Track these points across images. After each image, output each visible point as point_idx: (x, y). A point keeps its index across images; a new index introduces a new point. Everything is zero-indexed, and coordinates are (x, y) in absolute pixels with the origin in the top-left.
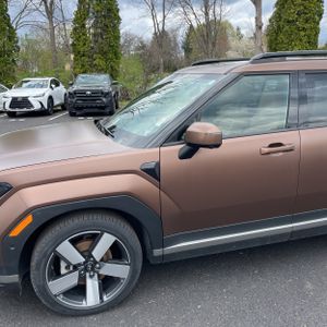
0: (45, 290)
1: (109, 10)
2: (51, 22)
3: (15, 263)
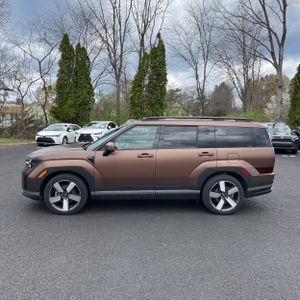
0: (48, 200)
2: (118, 82)
3: (39, 187)
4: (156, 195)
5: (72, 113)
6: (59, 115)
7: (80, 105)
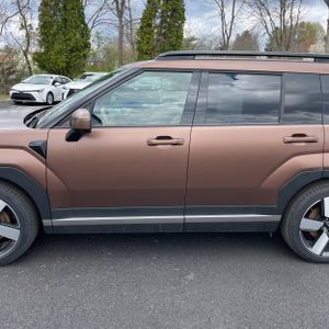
1: (174, 10)
2: (121, 21)
4: (185, 224)
5: (62, 61)
6: (45, 64)
7: (72, 51)
